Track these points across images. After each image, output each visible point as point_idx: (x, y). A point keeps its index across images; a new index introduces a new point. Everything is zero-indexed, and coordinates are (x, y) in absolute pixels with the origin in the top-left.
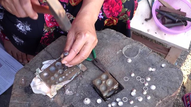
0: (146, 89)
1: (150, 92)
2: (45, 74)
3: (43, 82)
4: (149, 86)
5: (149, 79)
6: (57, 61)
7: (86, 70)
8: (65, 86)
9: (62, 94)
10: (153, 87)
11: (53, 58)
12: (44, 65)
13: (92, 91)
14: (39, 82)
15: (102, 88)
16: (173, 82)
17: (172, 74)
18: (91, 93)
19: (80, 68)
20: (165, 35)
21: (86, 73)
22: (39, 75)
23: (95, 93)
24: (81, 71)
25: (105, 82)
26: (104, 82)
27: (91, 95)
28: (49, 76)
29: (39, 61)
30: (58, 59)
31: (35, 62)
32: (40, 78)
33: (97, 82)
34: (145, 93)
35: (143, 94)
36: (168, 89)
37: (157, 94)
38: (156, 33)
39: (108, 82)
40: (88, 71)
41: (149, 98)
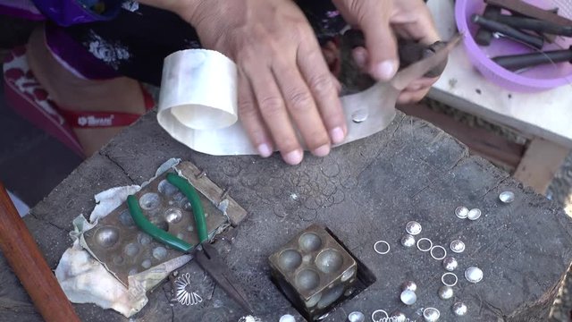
0: (450, 280)
1: (466, 291)
2: (105, 236)
3: (97, 263)
4: (461, 272)
5: (460, 247)
6: (143, 189)
7: (245, 220)
8: (175, 274)
9: (163, 304)
10: (476, 275)
11: (133, 182)
12: (99, 203)
13: (268, 289)
14: (84, 265)
15: (302, 281)
16: (543, 254)
17: (538, 227)
18: (265, 297)
19: (225, 213)
20: (510, 96)
21: (243, 230)
22: (82, 237)
23: (277, 296)
24: (227, 222)
25: (313, 260)
26: (306, 259)
27: (262, 307)
28: (119, 243)
29: (83, 191)
30: (147, 183)
31: (69, 196)
32: (87, 247)
33: (285, 261)
34: (448, 294)
35: (441, 299)
36: (524, 281)
37: (490, 296)
38: (479, 91)
39: (321, 259)
40: (251, 224)
41: (462, 310)
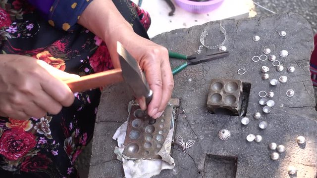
0: (277, 63)
1: (285, 62)
2: (131, 149)
3: (139, 160)
5: (268, 51)
6: (129, 121)
7: (180, 102)
8: (173, 141)
9: (180, 154)
11: (121, 123)
12: (117, 139)
13: (215, 117)
14: (135, 165)
15: (228, 102)
16: (298, 32)
17: (288, 24)
18: (217, 121)
19: (171, 105)
20: (208, 15)
21: (183, 105)
22: (124, 156)
23: (221, 117)
24: (174, 108)
25: (224, 92)
26: (222, 93)
27: (219, 124)
28: (140, 147)
29: (105, 141)
30: (128, 118)
31: (101, 147)
32: (129, 158)
34: (281, 68)
35: (280, 72)
36: (302, 44)
37: (296, 58)
38: (196, 21)
40: (184, 101)
41: (293, 69)
